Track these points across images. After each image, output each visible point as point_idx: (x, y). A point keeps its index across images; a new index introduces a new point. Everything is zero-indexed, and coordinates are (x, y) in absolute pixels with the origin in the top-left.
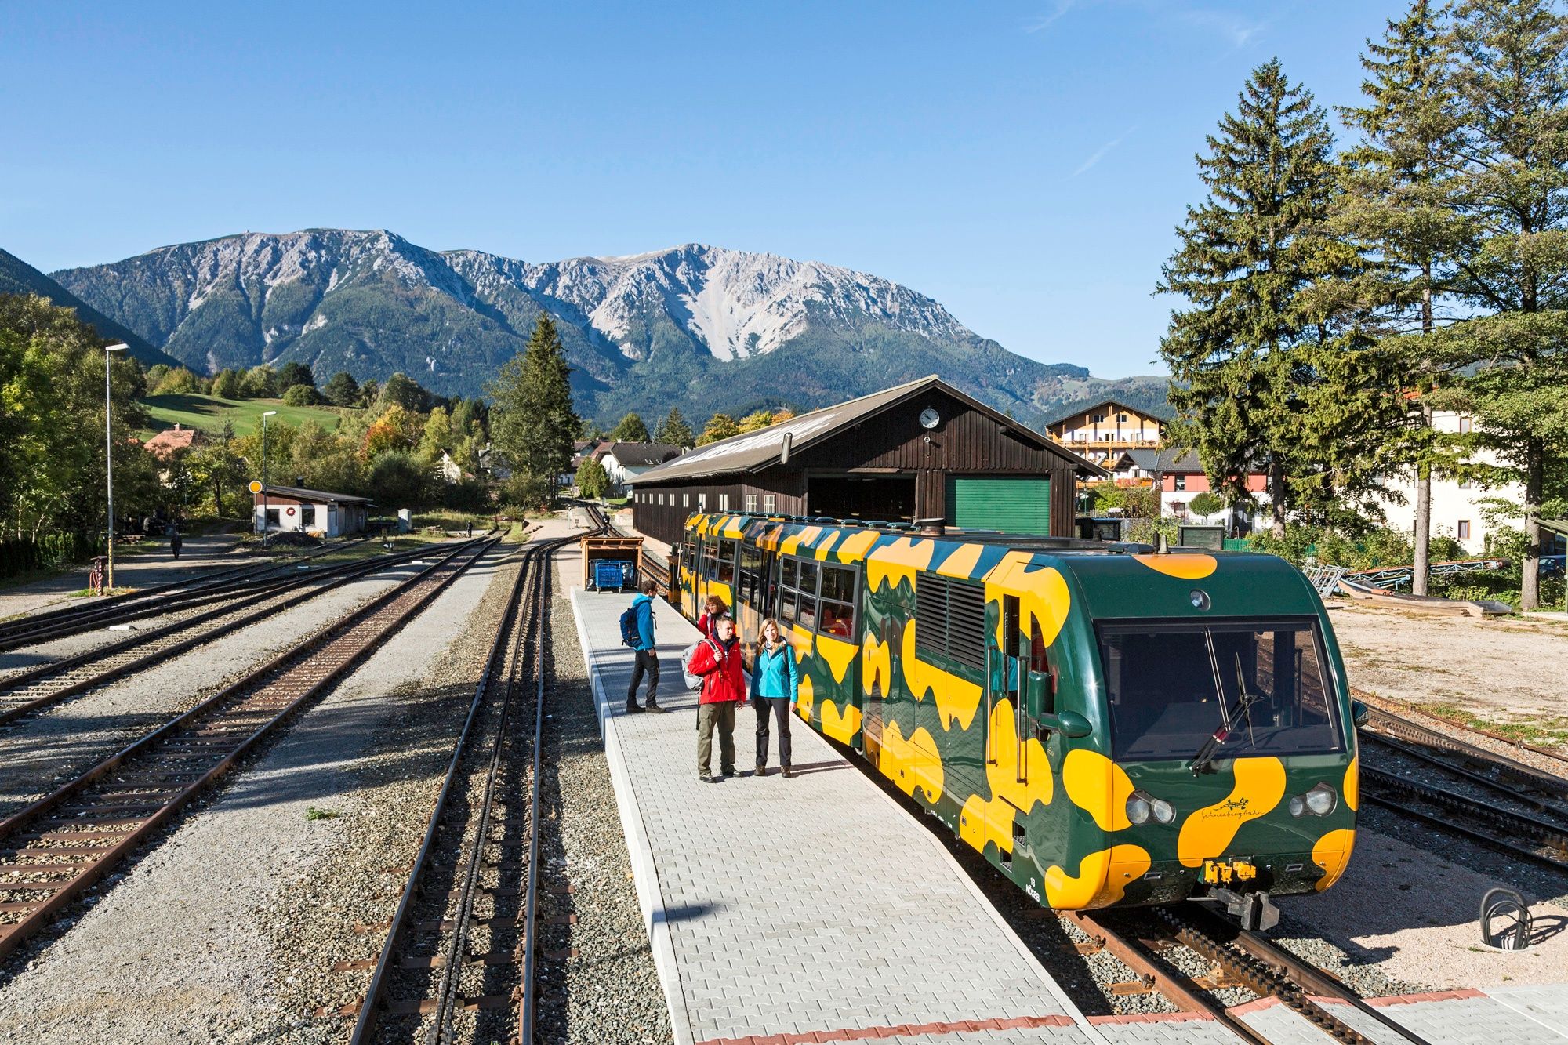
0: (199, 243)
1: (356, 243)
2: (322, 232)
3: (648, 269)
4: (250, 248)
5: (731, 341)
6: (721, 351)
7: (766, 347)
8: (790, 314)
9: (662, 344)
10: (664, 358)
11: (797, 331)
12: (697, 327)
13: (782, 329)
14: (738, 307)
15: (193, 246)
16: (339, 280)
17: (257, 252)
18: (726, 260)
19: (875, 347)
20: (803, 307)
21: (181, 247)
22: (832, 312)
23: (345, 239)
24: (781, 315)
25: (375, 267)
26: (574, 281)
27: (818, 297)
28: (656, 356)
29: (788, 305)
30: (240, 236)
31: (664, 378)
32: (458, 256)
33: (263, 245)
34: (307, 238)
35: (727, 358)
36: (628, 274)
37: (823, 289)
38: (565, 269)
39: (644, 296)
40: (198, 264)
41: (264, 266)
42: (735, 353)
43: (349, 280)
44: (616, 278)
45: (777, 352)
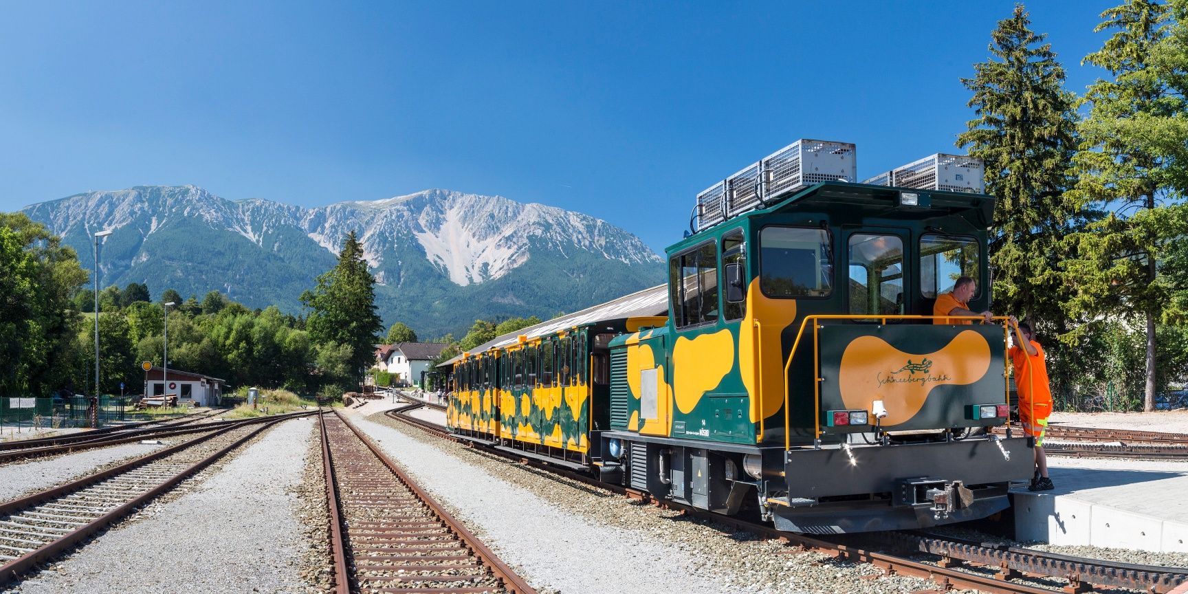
0: (56, 201)
1: (171, 196)
2: (145, 189)
3: (398, 211)
4: (92, 204)
5: (467, 270)
6: (459, 277)
7: (496, 273)
8: (516, 246)
9: (410, 272)
10: (412, 283)
11: (522, 260)
12: (440, 258)
13: (509, 259)
14: (474, 241)
15: (50, 203)
16: (158, 225)
17: (98, 206)
18: (463, 203)
19: (584, 273)
20: (526, 241)
21: (44, 205)
22: (550, 245)
23: (163, 193)
24: (509, 248)
25: (186, 213)
26: (339, 222)
27: (539, 232)
28: (404, 284)
29: (515, 240)
30: (85, 195)
31: (413, 301)
32: (249, 203)
33: (101, 202)
34: (134, 193)
35: (464, 282)
36: (382, 215)
37: (543, 226)
38: (332, 212)
39: (395, 233)
40: (55, 216)
41: (103, 216)
42: (471, 279)
43: (165, 225)
44: (373, 219)
45: (505, 277)
